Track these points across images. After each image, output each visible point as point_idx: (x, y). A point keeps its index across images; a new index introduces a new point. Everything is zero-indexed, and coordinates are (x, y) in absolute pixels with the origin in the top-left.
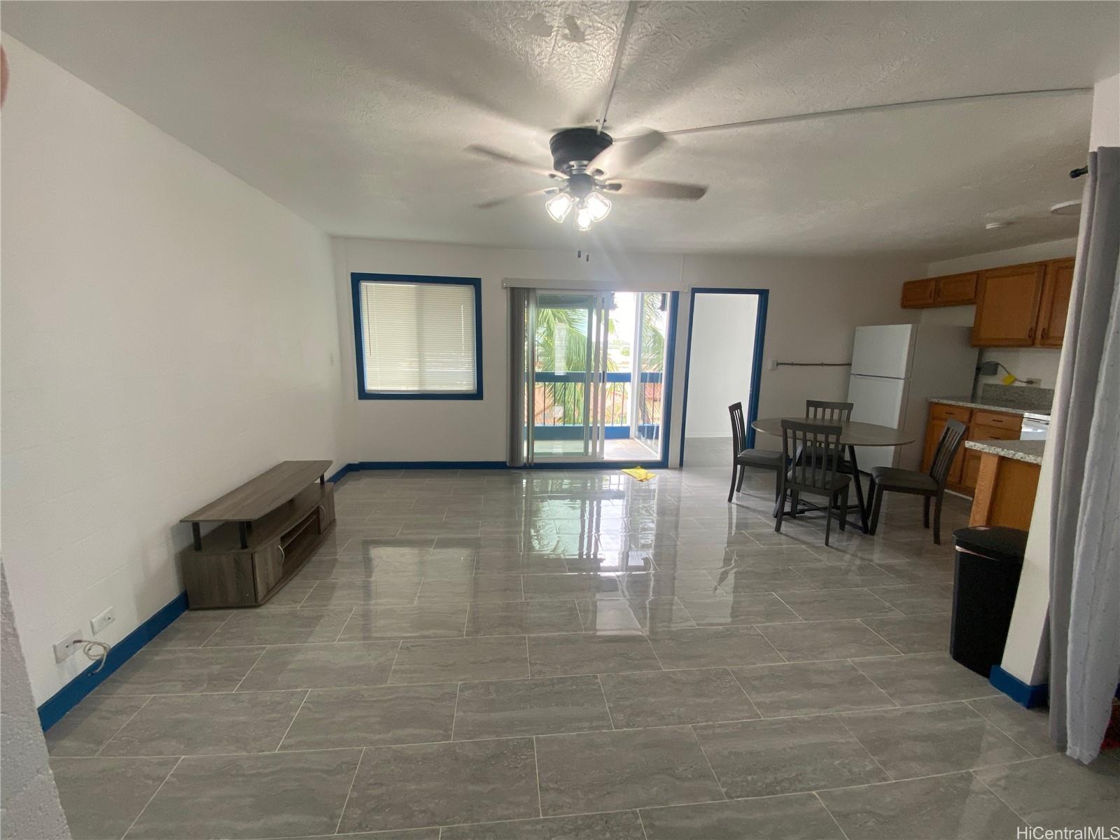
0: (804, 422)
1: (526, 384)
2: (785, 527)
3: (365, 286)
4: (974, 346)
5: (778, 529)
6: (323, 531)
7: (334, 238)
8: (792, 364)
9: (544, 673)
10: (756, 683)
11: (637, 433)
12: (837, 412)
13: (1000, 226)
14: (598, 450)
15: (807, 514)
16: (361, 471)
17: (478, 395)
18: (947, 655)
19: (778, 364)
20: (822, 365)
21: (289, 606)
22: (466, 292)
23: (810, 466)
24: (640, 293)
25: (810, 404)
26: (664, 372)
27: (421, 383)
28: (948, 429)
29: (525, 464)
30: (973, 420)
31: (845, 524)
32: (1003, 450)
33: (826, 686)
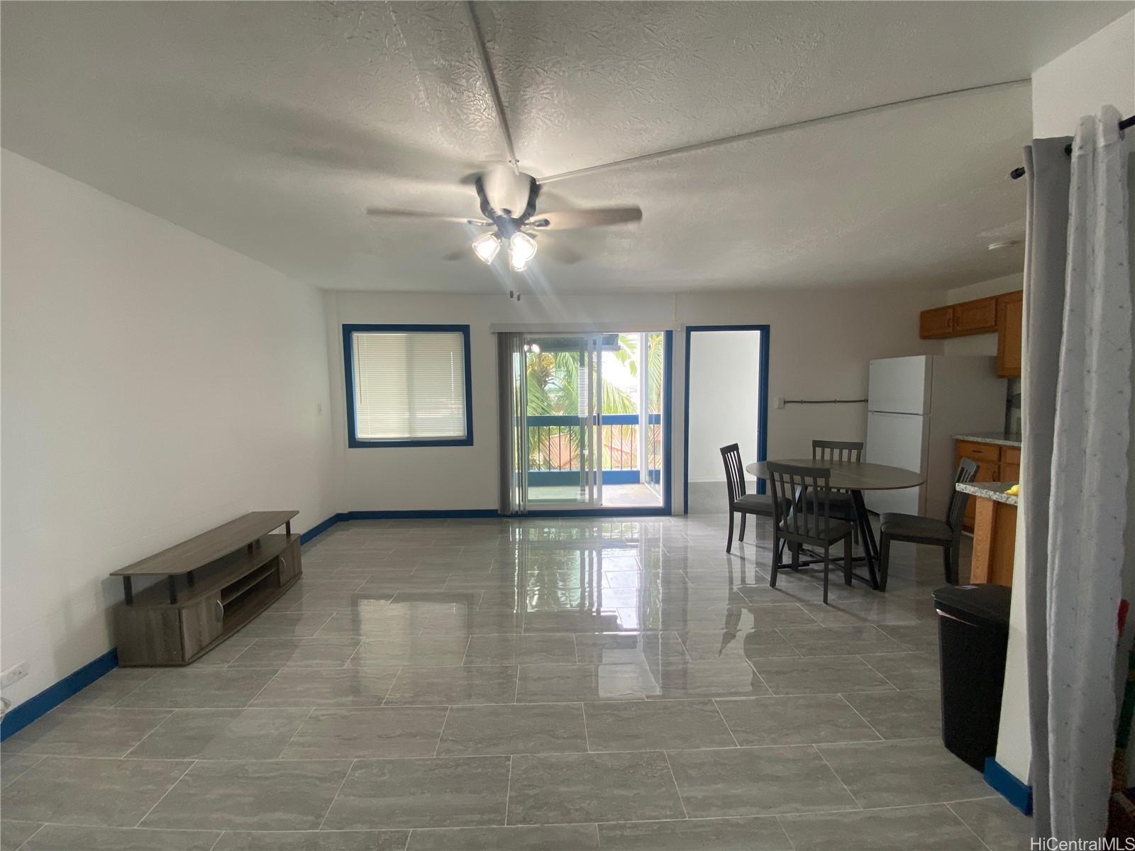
0: (810, 465)
1: (516, 428)
2: (782, 580)
3: (357, 337)
4: (1002, 377)
5: (773, 584)
6: (284, 585)
7: (325, 292)
8: (801, 402)
9: (453, 751)
10: (692, 772)
11: (647, 477)
12: (845, 452)
13: (1004, 245)
14: (595, 496)
15: (811, 566)
16: (350, 522)
17: (468, 441)
18: (939, 742)
19: (785, 402)
20: (835, 402)
21: (218, 666)
22: (455, 339)
23: (813, 513)
24: (644, 334)
25: (816, 444)
26: (661, 413)
27: (411, 430)
28: (963, 469)
29: (517, 512)
30: (1003, 459)
31: (851, 578)
32: (995, 493)
33: (777, 778)
